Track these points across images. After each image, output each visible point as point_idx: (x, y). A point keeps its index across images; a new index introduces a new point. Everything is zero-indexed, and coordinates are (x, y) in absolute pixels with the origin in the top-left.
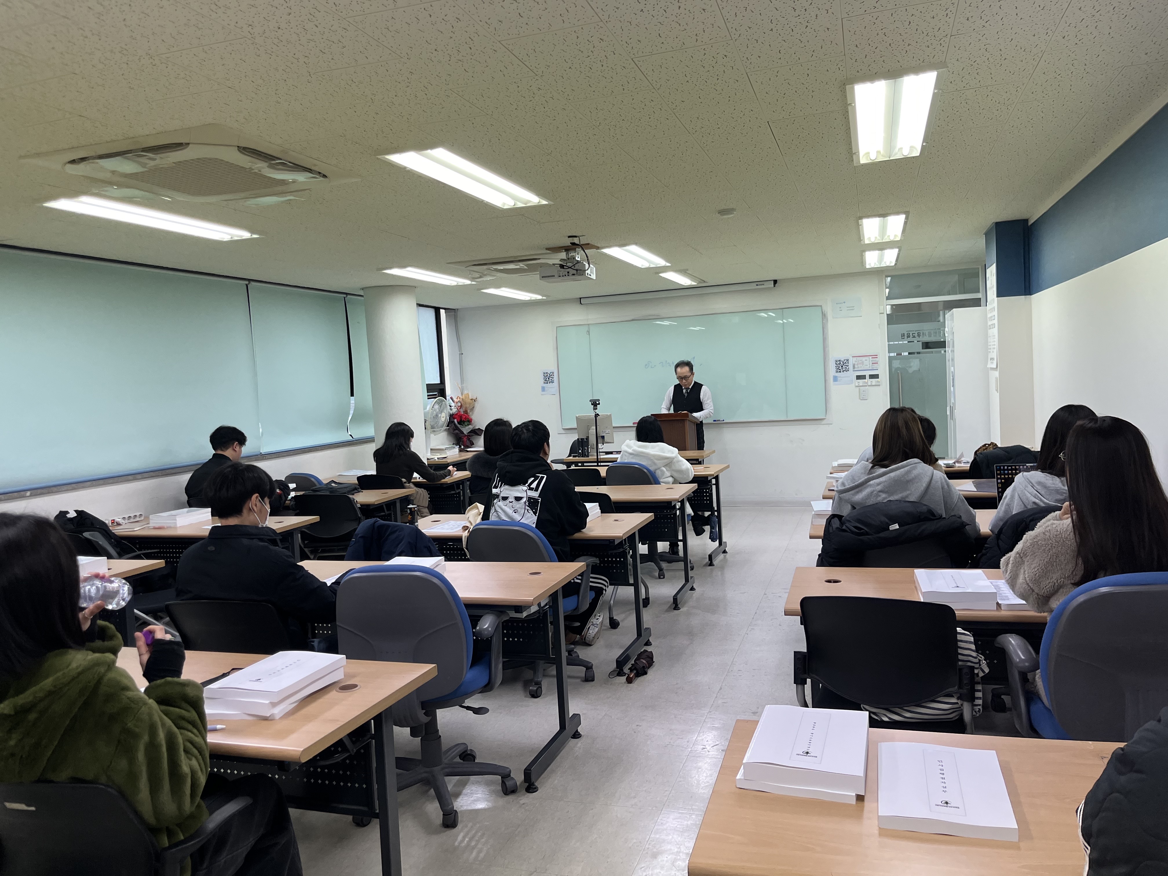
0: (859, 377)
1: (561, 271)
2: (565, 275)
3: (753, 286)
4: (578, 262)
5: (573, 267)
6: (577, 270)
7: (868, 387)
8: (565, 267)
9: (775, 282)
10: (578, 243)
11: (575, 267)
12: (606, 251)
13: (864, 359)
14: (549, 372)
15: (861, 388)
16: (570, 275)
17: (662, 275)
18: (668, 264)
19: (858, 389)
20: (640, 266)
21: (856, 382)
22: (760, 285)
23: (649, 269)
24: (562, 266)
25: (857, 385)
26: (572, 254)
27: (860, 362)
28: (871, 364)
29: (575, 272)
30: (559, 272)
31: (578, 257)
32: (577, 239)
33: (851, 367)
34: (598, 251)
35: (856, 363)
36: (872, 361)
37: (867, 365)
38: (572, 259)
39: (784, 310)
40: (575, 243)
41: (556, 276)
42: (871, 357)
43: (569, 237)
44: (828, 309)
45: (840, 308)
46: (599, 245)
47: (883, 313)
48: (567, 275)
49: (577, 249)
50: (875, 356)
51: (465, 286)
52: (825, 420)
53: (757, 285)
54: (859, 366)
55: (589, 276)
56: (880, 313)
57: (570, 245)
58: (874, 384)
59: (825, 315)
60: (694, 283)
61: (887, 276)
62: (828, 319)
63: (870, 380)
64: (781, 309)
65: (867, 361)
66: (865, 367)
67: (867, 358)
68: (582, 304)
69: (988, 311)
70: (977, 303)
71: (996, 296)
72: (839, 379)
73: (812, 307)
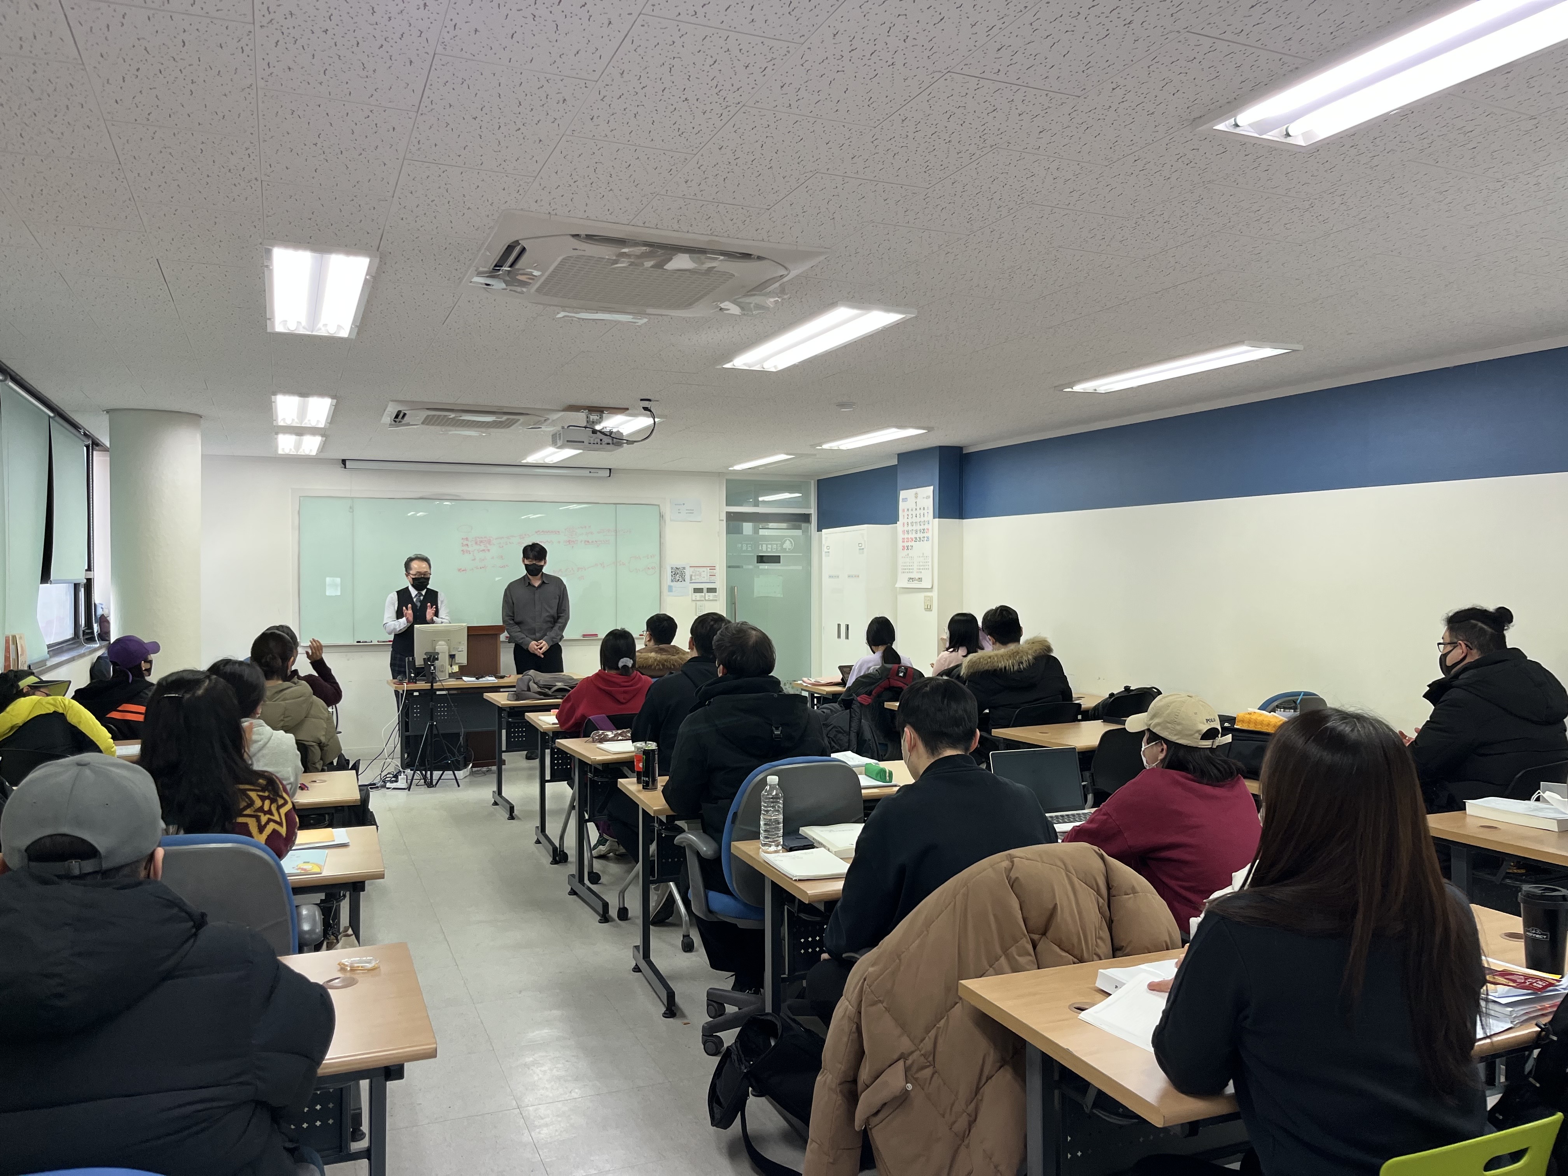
0: (697, 590)
1: (591, 437)
2: (596, 443)
3: (586, 473)
6: (613, 438)
7: (704, 602)
9: (610, 469)
11: (612, 434)
13: (701, 570)
15: (698, 603)
16: (603, 443)
19: (693, 604)
21: (693, 596)
24: (594, 431)
25: (695, 600)
26: (593, 417)
27: (698, 573)
28: (709, 575)
32: (651, 405)
33: (687, 578)
35: (693, 574)
36: (710, 572)
37: (704, 577)
39: (617, 505)
41: (586, 442)
42: (709, 568)
43: (642, 400)
44: (667, 510)
45: (679, 509)
47: (723, 520)
48: (599, 443)
50: (713, 568)
53: (590, 472)
54: (697, 577)
56: (719, 520)
58: (711, 599)
59: (663, 517)
61: (726, 480)
62: (665, 522)
63: (708, 594)
64: (614, 504)
65: (705, 573)
66: (703, 579)
67: (704, 569)
68: (345, 468)
69: (904, 532)
70: (806, 518)
71: (934, 518)
72: (674, 589)
73: (649, 506)
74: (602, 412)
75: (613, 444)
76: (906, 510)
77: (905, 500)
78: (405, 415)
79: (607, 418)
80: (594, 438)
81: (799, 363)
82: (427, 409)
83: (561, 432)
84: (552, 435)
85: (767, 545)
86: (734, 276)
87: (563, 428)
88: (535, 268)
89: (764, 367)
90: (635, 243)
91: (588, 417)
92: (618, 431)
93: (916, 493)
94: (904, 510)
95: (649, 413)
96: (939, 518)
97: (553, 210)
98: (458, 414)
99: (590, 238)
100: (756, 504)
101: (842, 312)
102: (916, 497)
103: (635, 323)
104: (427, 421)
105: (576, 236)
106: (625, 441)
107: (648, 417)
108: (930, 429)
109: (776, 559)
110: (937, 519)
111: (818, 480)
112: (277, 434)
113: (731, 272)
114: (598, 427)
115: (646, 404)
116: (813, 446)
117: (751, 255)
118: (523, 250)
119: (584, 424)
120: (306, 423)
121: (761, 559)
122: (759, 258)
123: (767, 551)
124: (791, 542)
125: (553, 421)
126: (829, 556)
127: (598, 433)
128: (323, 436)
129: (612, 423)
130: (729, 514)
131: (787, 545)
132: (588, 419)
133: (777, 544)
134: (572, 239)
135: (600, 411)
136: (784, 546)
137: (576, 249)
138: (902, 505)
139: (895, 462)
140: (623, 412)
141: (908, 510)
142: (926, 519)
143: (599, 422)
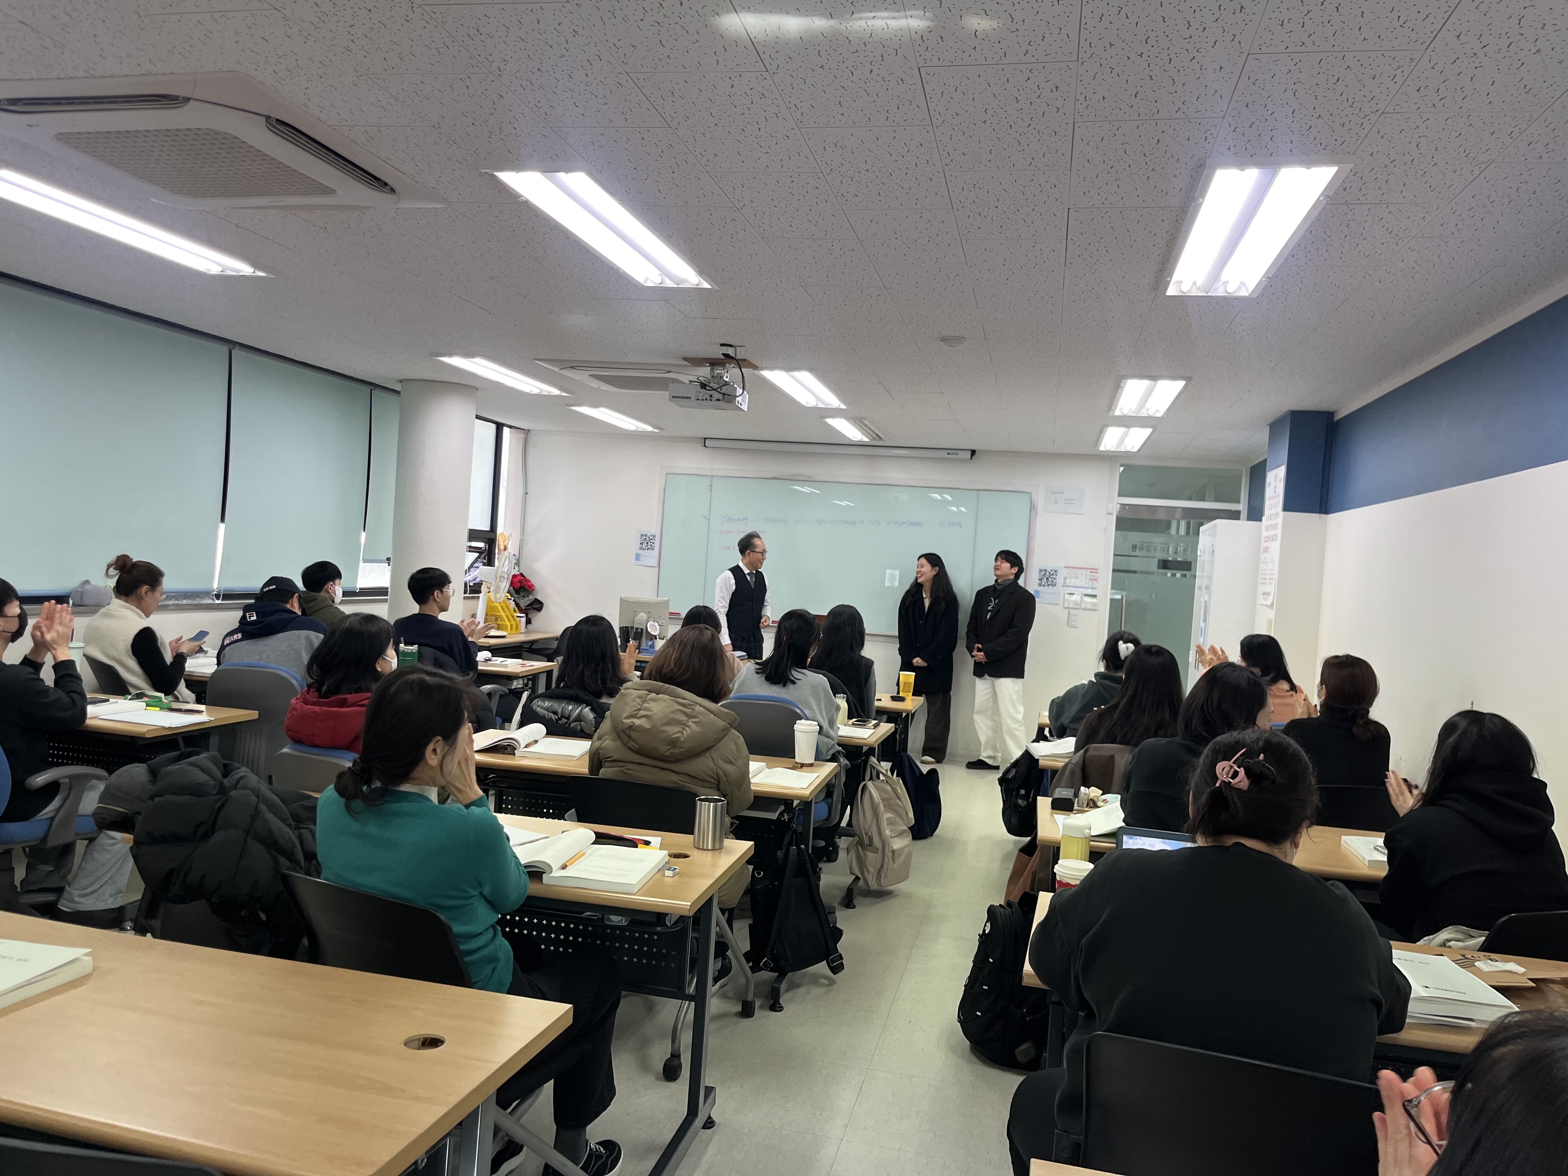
1: (700, 393)
2: (706, 400)
3: (944, 454)
4: (726, 383)
5: (718, 390)
6: (724, 394)
7: (1080, 610)
8: (708, 388)
9: (973, 452)
10: (734, 356)
11: (721, 390)
12: (766, 374)
13: (1080, 571)
14: (649, 535)
15: (1071, 611)
16: (713, 399)
17: (830, 421)
18: (843, 407)
19: (1066, 611)
20: (804, 404)
22: (952, 454)
23: (815, 409)
24: (703, 386)
25: (1066, 606)
26: (718, 371)
27: (1074, 575)
28: (1088, 578)
29: (721, 396)
30: (698, 394)
31: (727, 377)
32: (732, 351)
33: (1060, 580)
34: (756, 372)
35: (1068, 576)
36: (1090, 576)
37: (1082, 581)
38: (719, 377)
39: (980, 492)
40: (729, 355)
41: (693, 398)
42: (1089, 571)
43: (722, 345)
44: (1040, 499)
45: (1056, 499)
46: (758, 365)
47: (1111, 514)
48: (708, 400)
49: (727, 365)
50: (1094, 570)
51: (550, 397)
53: (949, 454)
54: (1073, 580)
55: (739, 405)
56: (1108, 514)
57: (723, 357)
58: (1089, 607)
59: (1034, 507)
60: (866, 439)
62: (1037, 513)
64: (976, 490)
65: (1084, 575)
66: (1081, 584)
67: (1084, 572)
68: (705, 446)
70: (1236, 516)
71: (1281, 510)
72: (1041, 594)
73: (1018, 494)
77: (1269, 485)
80: (703, 393)
91: (712, 371)
93: (1276, 475)
94: (1267, 500)
102: (1276, 480)
109: (1186, 566)
110: (1283, 512)
111: (1252, 468)
115: (727, 350)
121: (1163, 564)
123: (1170, 555)
130: (1126, 507)
138: (1267, 493)
139: (1268, 436)
142: (1277, 511)
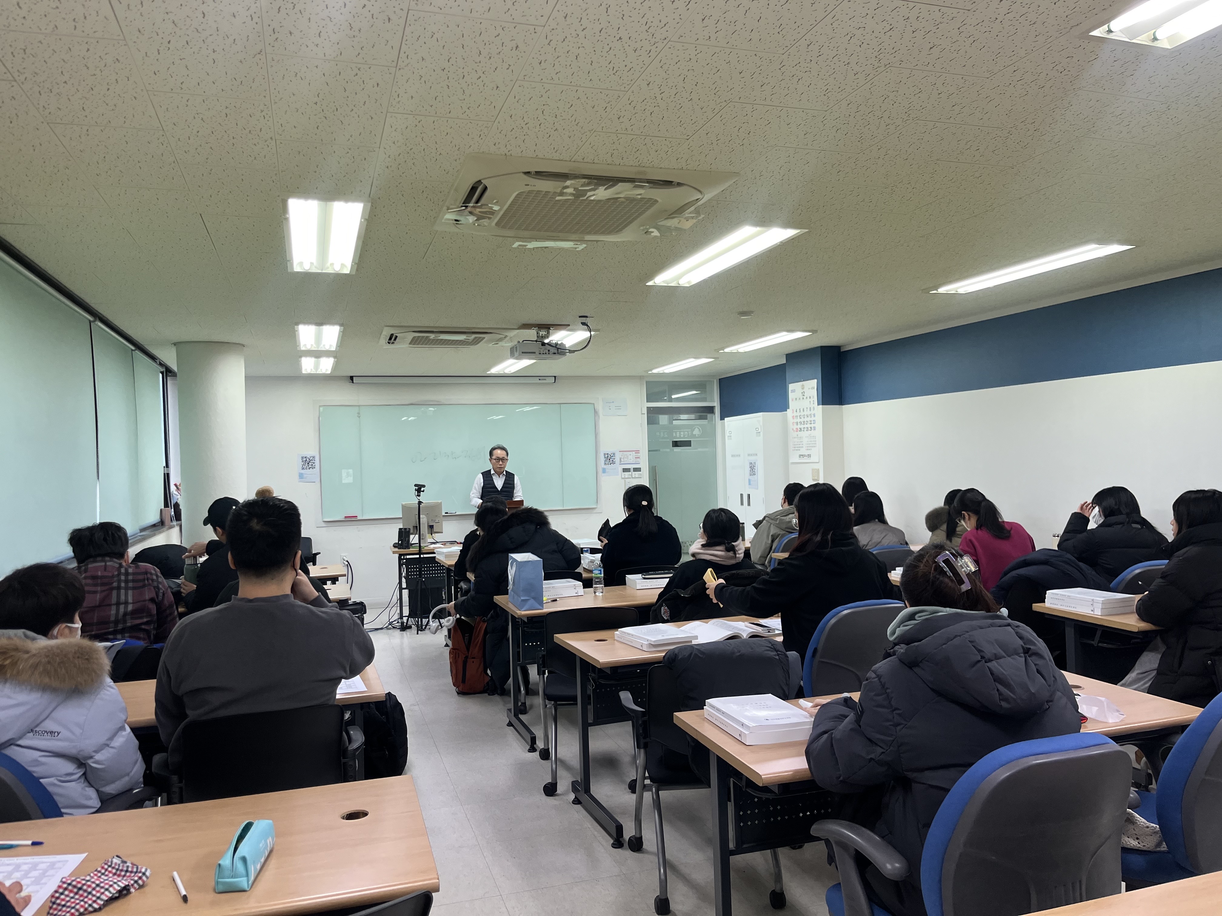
0: (625, 470)
2: (545, 353)
3: (536, 380)
5: (555, 346)
9: (555, 377)
11: (559, 347)
13: (628, 454)
14: (309, 457)
15: (627, 480)
16: (551, 353)
19: (623, 481)
21: (623, 475)
22: (542, 380)
24: (543, 344)
25: (623, 477)
26: (542, 333)
27: (626, 456)
28: (634, 458)
29: (556, 350)
30: (540, 349)
33: (617, 460)
35: (622, 457)
36: (635, 455)
37: (631, 459)
38: (543, 337)
39: (561, 405)
41: (537, 353)
42: (634, 452)
43: (580, 317)
44: (600, 407)
45: (610, 407)
47: (645, 414)
48: (547, 353)
50: (637, 452)
52: (596, 510)
53: (540, 380)
54: (626, 459)
56: (641, 414)
58: (637, 476)
59: (597, 413)
61: (647, 382)
62: (599, 417)
63: (634, 473)
64: (559, 404)
65: (632, 456)
66: (630, 461)
67: (631, 453)
68: (353, 383)
69: (793, 417)
70: (711, 410)
71: (818, 405)
72: (607, 470)
73: (586, 405)
74: (549, 328)
75: (558, 353)
76: (794, 400)
77: (793, 391)
78: (396, 337)
79: (553, 333)
80: (543, 349)
81: (708, 278)
82: (413, 332)
83: (518, 346)
84: (511, 349)
85: (680, 432)
86: (656, 201)
87: (519, 342)
88: (495, 204)
89: (680, 283)
90: (575, 177)
91: (538, 333)
92: (562, 343)
93: (803, 385)
94: (793, 400)
95: (586, 327)
96: (822, 405)
97: (509, 151)
98: (438, 335)
99: (539, 174)
100: (671, 400)
101: (747, 230)
102: (803, 389)
103: (576, 248)
104: (414, 341)
105: (527, 173)
106: (568, 351)
107: (585, 330)
108: (814, 332)
109: (687, 444)
110: (821, 406)
111: (719, 379)
112: (301, 357)
113: (655, 198)
114: (546, 341)
115: (584, 320)
116: (717, 350)
117: (672, 182)
118: (485, 189)
119: (535, 339)
120: (322, 348)
121: (676, 444)
122: (679, 184)
123: (680, 437)
124: (700, 430)
125: (511, 338)
126: (731, 439)
127: (546, 345)
128: (335, 357)
129: (557, 337)
130: (649, 409)
131: (696, 432)
132: (538, 335)
133: (688, 432)
134: (525, 176)
135: (547, 327)
136: (694, 433)
137: (528, 185)
138: (791, 396)
139: (784, 361)
140: (565, 328)
141: (796, 399)
142: (812, 406)
143: (547, 337)
